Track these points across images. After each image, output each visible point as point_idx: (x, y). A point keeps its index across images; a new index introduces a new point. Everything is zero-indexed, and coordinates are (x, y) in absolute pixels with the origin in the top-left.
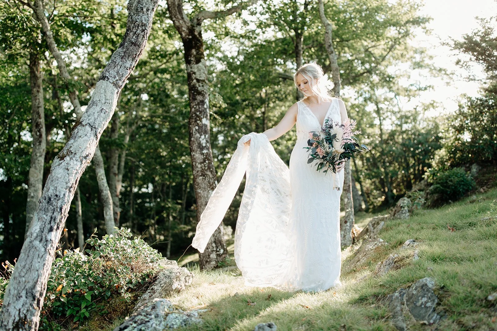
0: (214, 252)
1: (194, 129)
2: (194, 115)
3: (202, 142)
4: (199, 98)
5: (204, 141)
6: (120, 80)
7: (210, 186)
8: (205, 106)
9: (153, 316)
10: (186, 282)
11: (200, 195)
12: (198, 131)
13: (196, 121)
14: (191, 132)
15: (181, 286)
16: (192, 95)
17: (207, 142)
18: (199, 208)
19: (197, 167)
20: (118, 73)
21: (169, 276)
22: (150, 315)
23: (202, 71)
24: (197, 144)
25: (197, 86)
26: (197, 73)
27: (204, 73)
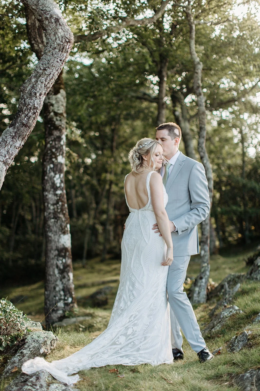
0: (62, 301)
1: (48, 167)
2: (49, 152)
3: (56, 182)
4: (56, 133)
5: (59, 181)
6: (10, 158)
7: (62, 229)
8: (62, 143)
9: (38, 387)
10: (52, 346)
11: (50, 238)
12: (52, 169)
13: (51, 159)
14: (45, 169)
15: (47, 350)
16: (48, 129)
17: (62, 181)
18: (49, 252)
19: (49, 208)
20: (8, 152)
21: (37, 341)
22: (36, 385)
23: (60, 103)
24: (50, 184)
25: (55, 120)
26: (56, 105)
27: (62, 105)
